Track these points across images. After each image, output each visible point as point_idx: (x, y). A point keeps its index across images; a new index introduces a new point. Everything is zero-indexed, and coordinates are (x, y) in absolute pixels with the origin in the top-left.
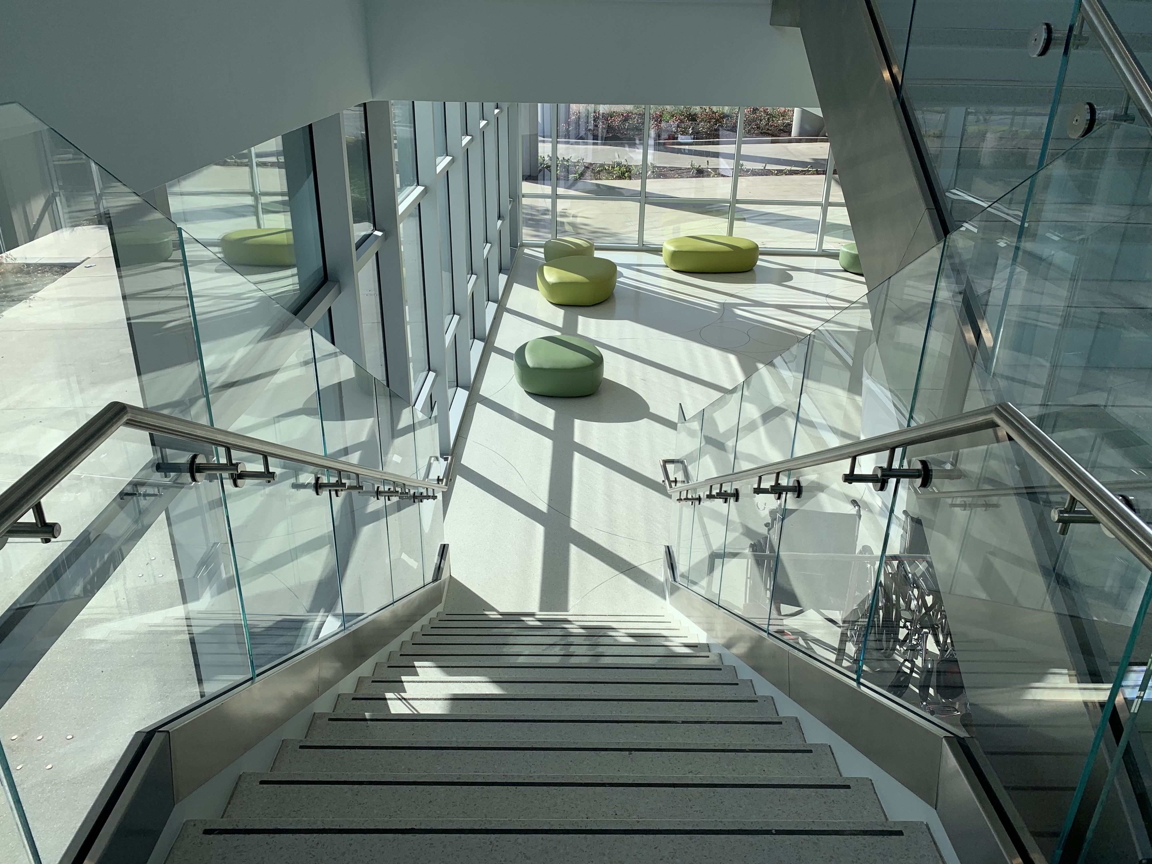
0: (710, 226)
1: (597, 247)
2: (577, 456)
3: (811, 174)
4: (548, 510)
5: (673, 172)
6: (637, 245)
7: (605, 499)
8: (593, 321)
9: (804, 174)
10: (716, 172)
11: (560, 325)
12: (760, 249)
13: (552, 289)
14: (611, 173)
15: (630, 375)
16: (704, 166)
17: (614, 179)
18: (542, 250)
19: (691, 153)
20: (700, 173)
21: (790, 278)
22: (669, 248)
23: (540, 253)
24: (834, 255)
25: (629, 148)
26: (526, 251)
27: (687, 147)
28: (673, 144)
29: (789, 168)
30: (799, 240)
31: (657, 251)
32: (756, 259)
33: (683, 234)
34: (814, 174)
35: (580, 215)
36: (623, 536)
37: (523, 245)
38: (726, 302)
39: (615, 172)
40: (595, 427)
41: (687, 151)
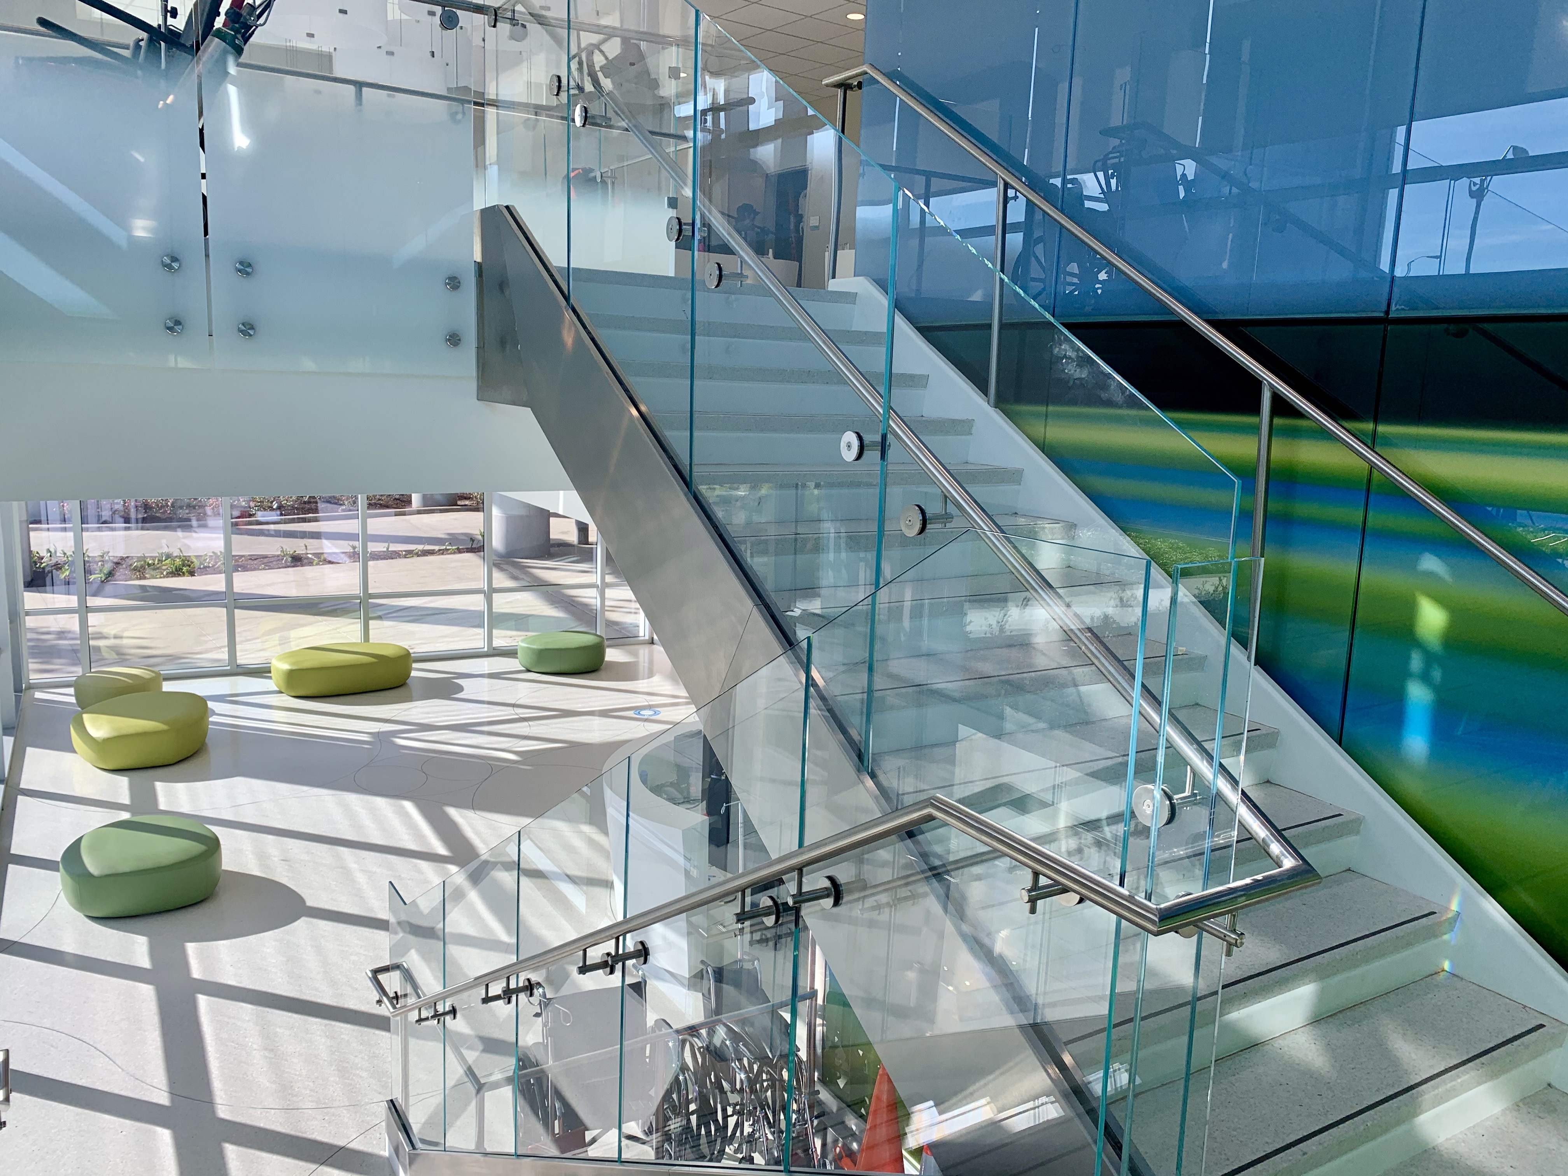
0: (329, 631)
1: (166, 677)
2: (203, 1000)
3: (451, 553)
4: (172, 1100)
5: (255, 562)
6: (229, 668)
7: (266, 1057)
8: (181, 787)
9: (442, 554)
10: (319, 558)
11: (126, 801)
12: (412, 655)
13: (101, 747)
14: (158, 568)
15: (262, 857)
16: (300, 551)
17: (164, 577)
18: (71, 691)
19: (278, 534)
20: (297, 560)
21: (461, 689)
22: (281, 666)
23: (68, 696)
24: (511, 653)
25: (183, 531)
26: (38, 695)
27: (272, 527)
28: (250, 523)
29: (420, 547)
30: (458, 639)
31: (262, 672)
32: (409, 670)
33: (294, 647)
34: (454, 553)
35: (126, 634)
36: (310, 1107)
37: (31, 687)
38: (381, 730)
39: (164, 567)
40: (224, 948)
41: (273, 533)
